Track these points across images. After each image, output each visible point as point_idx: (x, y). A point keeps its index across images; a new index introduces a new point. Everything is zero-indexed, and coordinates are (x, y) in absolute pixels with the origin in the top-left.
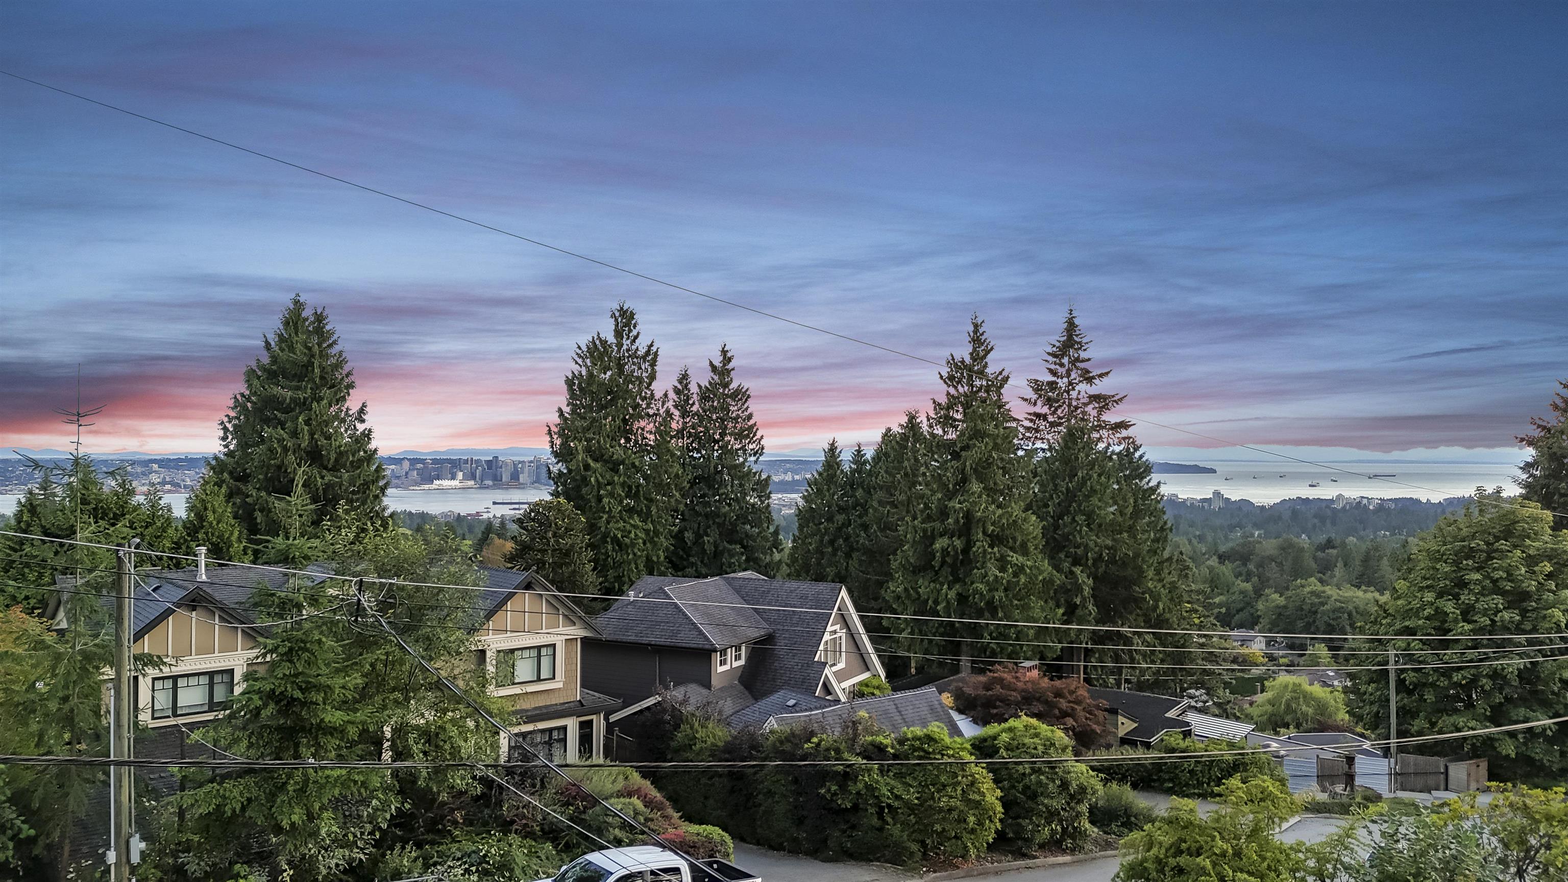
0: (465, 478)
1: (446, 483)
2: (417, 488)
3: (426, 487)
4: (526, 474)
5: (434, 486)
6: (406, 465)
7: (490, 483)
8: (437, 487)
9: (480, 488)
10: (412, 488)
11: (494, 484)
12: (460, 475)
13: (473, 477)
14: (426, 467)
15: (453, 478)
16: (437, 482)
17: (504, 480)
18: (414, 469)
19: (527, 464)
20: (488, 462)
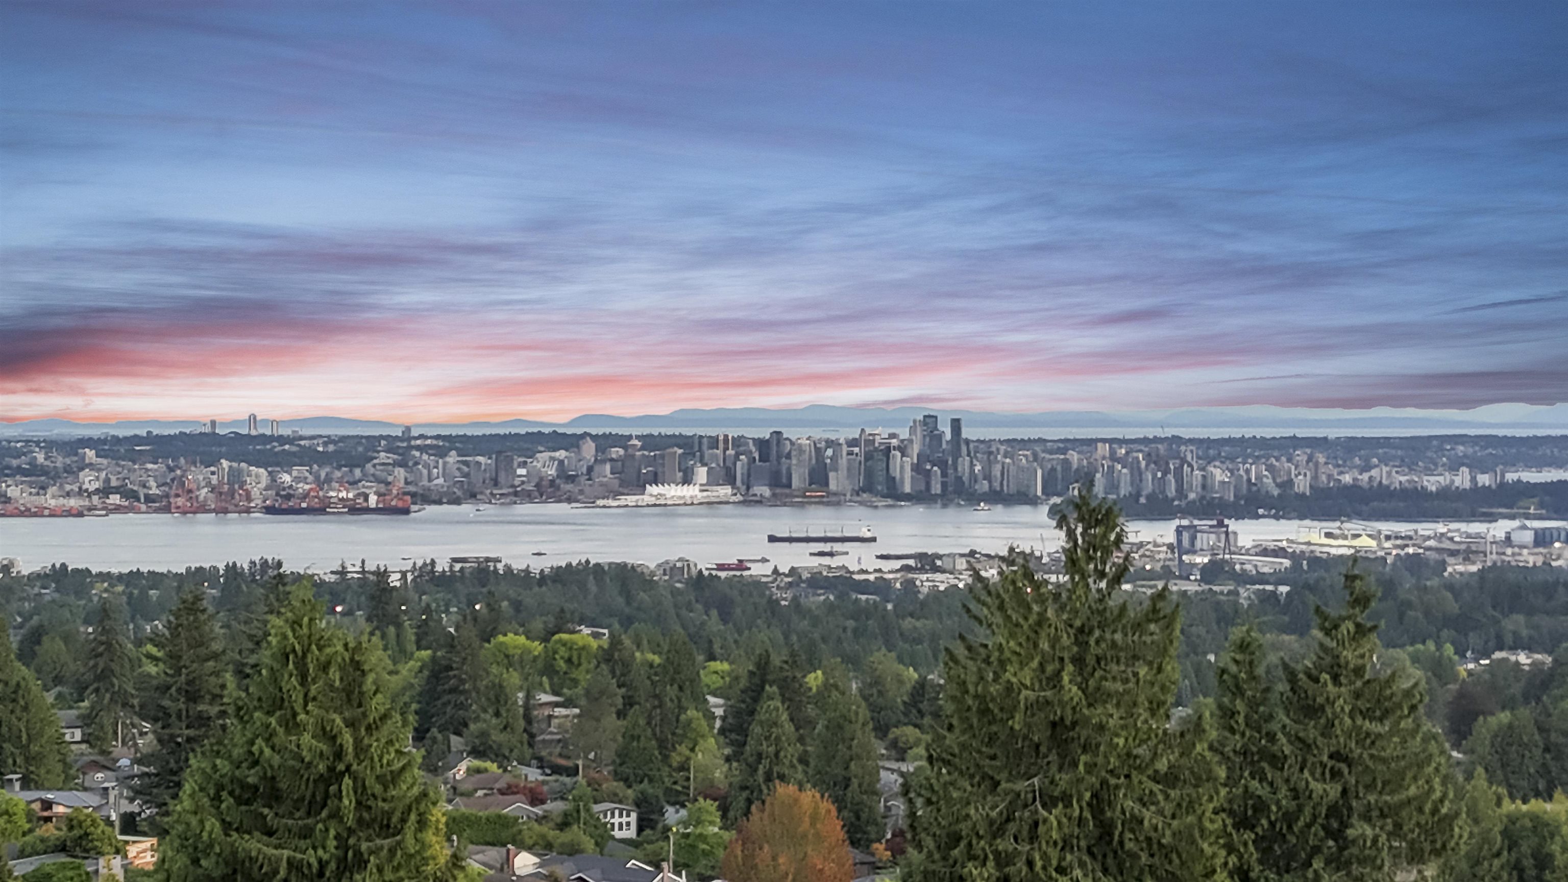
0: (712, 481)
1: (673, 492)
2: (611, 502)
3: (631, 500)
4: (843, 472)
5: (646, 499)
6: (589, 449)
7: (766, 491)
8: (652, 501)
9: (743, 503)
10: (600, 502)
11: (774, 495)
12: (702, 474)
13: (730, 479)
14: (629, 457)
15: (687, 480)
16: (652, 489)
17: (795, 483)
18: (604, 461)
19: (845, 449)
20: (762, 444)
